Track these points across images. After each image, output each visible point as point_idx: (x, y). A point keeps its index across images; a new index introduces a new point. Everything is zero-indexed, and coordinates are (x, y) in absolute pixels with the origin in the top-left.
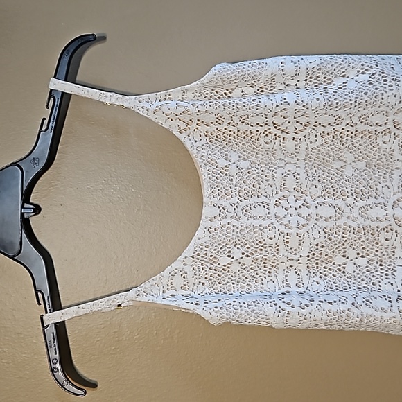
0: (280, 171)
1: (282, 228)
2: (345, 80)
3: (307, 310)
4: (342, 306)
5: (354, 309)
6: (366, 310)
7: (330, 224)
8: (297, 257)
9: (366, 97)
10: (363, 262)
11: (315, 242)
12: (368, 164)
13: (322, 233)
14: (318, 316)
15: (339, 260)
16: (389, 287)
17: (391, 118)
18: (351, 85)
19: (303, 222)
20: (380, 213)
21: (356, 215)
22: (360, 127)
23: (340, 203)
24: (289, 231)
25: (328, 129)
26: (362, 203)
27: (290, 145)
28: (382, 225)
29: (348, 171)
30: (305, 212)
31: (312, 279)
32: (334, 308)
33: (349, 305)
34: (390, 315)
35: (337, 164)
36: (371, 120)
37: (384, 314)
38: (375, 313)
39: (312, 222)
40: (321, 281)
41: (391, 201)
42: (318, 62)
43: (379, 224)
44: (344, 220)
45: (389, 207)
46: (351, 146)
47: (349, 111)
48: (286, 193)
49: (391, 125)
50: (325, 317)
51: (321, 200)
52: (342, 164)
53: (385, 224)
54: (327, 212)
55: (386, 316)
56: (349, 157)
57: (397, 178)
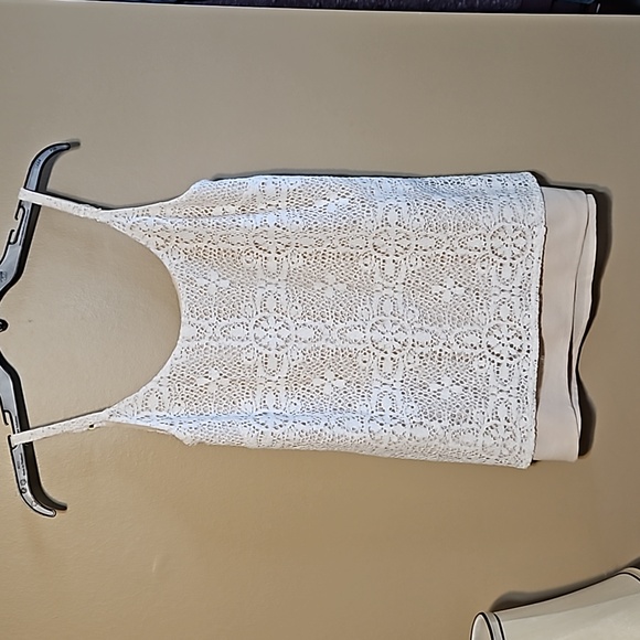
0: (260, 292)
1: (261, 349)
2: (326, 202)
3: (281, 430)
4: (315, 427)
5: (326, 429)
6: (338, 431)
7: (308, 346)
8: (276, 378)
9: (344, 222)
10: (341, 384)
11: (294, 364)
12: (349, 287)
13: (301, 355)
14: (291, 436)
15: (317, 382)
16: (364, 409)
17: (371, 241)
18: (331, 208)
19: (282, 343)
20: (359, 335)
21: (335, 337)
22: (342, 250)
23: (319, 324)
24: (268, 352)
25: (309, 251)
26: (341, 325)
27: (272, 264)
28: (360, 348)
29: (329, 293)
30: (284, 333)
31: (290, 401)
32: (307, 428)
33: (322, 426)
34: (361, 435)
35: (318, 286)
36: (350, 243)
37: (355, 435)
38: (347, 433)
39: (291, 344)
40: (298, 402)
42: (299, 184)
43: (357, 346)
44: (323, 342)
45: (367, 330)
46: (333, 268)
47: (329, 234)
48: (266, 314)
49: (372, 249)
50: (298, 437)
51: (301, 322)
52: (323, 285)
53: (363, 346)
54: (306, 333)
55: (357, 436)
56: (330, 278)
57: (376, 300)
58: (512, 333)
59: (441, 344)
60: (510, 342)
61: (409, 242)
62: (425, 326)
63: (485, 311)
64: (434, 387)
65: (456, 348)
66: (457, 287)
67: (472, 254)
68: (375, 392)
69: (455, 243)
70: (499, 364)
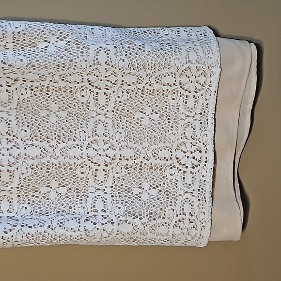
2: (46, 44)
3: (10, 234)
4: (40, 230)
5: (49, 231)
6: (60, 231)
7: (36, 162)
8: (9, 188)
9: (62, 61)
10: (63, 190)
11: (23, 176)
12: (69, 114)
13: (30, 169)
14: (19, 238)
15: (44, 189)
16: (81, 210)
17: (86, 77)
18: (51, 49)
19: (13, 160)
20: (77, 152)
21: (58, 154)
22: (62, 84)
23: (45, 145)
25: (35, 84)
26: (63, 145)
28: (78, 162)
29: (53, 119)
30: (15, 152)
31: (21, 206)
32: (32, 231)
33: (45, 228)
34: (78, 233)
35: (44, 113)
36: (69, 78)
37: (73, 233)
38: (66, 233)
39: (21, 161)
40: (28, 207)
41: (86, 143)
42: (23, 27)
43: (76, 161)
44: (48, 158)
45: (84, 148)
46: (56, 98)
47: (50, 71)
49: (86, 83)
50: (25, 238)
51: (29, 142)
52: (48, 112)
53: (81, 161)
54: (34, 152)
55: (74, 235)
56: (54, 107)
57: (91, 125)
58: (194, 148)
59: (141, 158)
60: (193, 155)
61: (116, 78)
62: (130, 144)
63: (174, 131)
64: (136, 191)
65: (153, 160)
66: (154, 114)
67: (165, 88)
68: (91, 196)
69: (153, 80)
70: (184, 172)
